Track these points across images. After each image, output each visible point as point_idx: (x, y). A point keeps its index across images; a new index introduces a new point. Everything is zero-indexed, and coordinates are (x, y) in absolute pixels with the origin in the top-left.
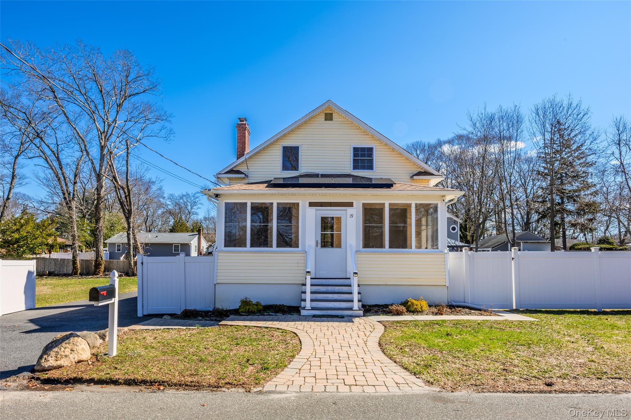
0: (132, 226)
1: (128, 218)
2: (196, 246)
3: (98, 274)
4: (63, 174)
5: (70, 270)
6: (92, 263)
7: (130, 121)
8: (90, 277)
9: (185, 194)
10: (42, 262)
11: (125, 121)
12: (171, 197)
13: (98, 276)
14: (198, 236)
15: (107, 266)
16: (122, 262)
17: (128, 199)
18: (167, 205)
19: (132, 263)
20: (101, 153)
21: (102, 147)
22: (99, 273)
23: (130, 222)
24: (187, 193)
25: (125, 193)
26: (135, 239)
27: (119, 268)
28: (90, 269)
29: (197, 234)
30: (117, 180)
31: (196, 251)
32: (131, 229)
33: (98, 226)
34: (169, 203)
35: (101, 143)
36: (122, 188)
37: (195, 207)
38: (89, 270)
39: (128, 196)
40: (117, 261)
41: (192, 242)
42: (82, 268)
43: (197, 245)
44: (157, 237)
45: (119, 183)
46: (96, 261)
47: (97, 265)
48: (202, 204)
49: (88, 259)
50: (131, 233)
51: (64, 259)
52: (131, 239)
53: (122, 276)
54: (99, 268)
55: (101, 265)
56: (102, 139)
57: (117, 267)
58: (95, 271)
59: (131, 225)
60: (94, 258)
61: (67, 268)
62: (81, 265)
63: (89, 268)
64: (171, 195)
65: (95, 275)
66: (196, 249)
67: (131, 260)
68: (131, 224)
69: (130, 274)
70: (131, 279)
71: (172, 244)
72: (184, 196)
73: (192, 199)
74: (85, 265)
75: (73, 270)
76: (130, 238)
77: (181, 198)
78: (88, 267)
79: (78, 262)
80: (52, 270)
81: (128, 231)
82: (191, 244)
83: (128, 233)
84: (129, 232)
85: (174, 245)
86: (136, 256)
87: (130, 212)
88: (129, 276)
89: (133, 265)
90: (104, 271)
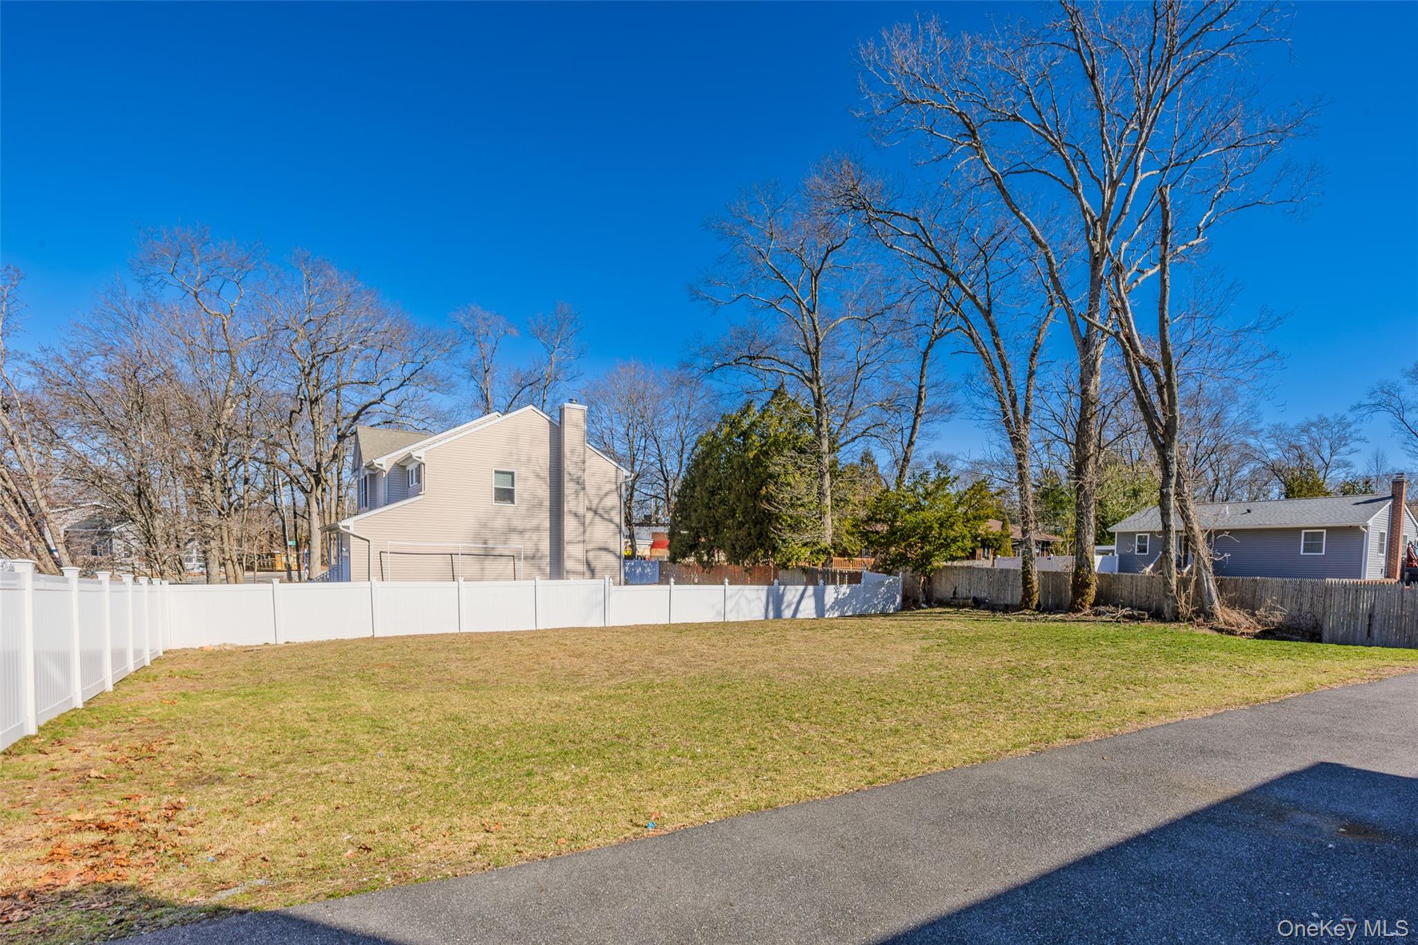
0: (1175, 471)
1: (1163, 446)
2: (1382, 534)
3: (1080, 611)
4: (1000, 356)
5: (1017, 595)
6: (1069, 581)
7: (1177, 164)
8: (1058, 616)
9: (1315, 419)
10: (965, 576)
11: (1161, 171)
12: (1277, 433)
13: (1078, 615)
14: (1390, 502)
15: (1104, 587)
16: (1145, 581)
17: (1166, 397)
18: (1265, 452)
19: (1174, 582)
20: (1094, 276)
21: (1096, 259)
22: (1083, 607)
23: (1171, 458)
24: (1319, 416)
25: (1157, 377)
26: (1183, 512)
27: (1136, 595)
28: (1063, 595)
29: (1388, 498)
30: (1135, 344)
31: (1381, 551)
32: (1174, 481)
33: (1081, 482)
34: (1268, 446)
35: (1092, 248)
36: (1147, 364)
37: (1342, 450)
38: (1061, 599)
39: (1165, 388)
40: (1132, 577)
41: (1370, 522)
42: (1044, 592)
43: (1386, 532)
44: (1249, 511)
45: (1142, 351)
46: (1076, 575)
47: (1080, 585)
48: (1364, 440)
49: (1059, 570)
50: (1172, 491)
51: (1008, 571)
52: (1172, 511)
53: (1142, 620)
54: (1084, 595)
55: (1088, 585)
56: (1095, 237)
57: (1131, 593)
58: (1074, 602)
59: (1174, 468)
60: (1071, 569)
61: (1012, 591)
62: (1043, 585)
63: (1060, 594)
64: (1277, 427)
65: (1073, 613)
66: (1381, 545)
67: (1169, 573)
68: (1171, 466)
69: (1167, 615)
70: (1168, 630)
71: (1300, 529)
72: (1313, 424)
73: (1335, 430)
74: (1052, 585)
75: (1023, 599)
76: (1169, 509)
77: (1305, 430)
78: (1058, 591)
79: (1035, 578)
80: (984, 595)
81: (1162, 488)
82: (1366, 527)
83: (1162, 493)
84: (1165, 491)
85: (1303, 531)
86: (1185, 565)
87: (1170, 429)
88: (1164, 620)
89: (1175, 587)
90: (1096, 603)
